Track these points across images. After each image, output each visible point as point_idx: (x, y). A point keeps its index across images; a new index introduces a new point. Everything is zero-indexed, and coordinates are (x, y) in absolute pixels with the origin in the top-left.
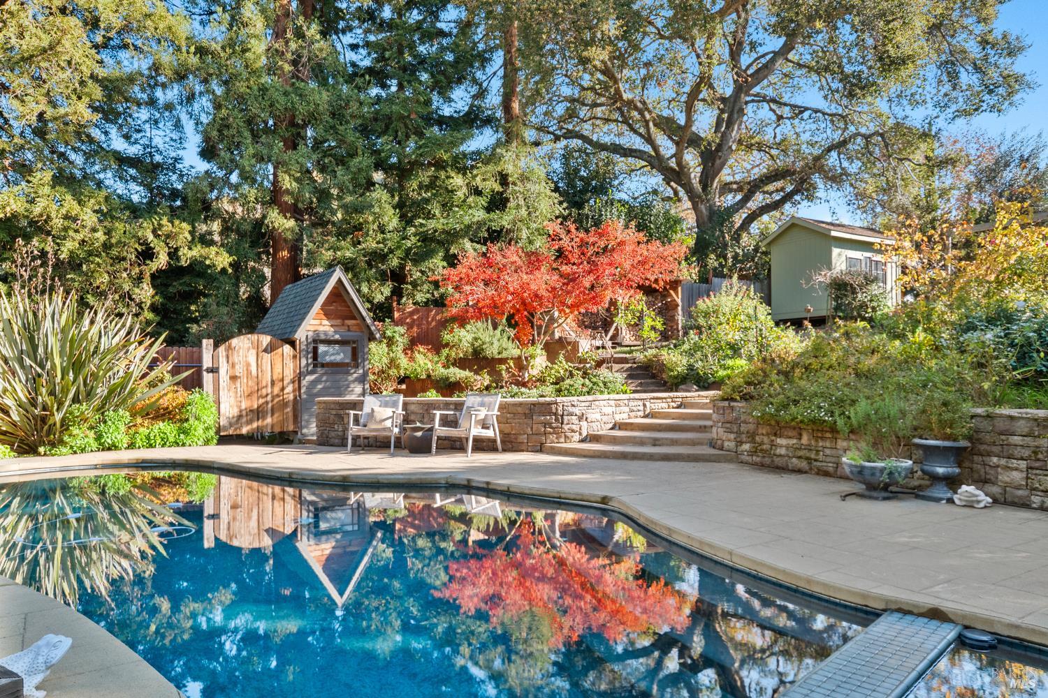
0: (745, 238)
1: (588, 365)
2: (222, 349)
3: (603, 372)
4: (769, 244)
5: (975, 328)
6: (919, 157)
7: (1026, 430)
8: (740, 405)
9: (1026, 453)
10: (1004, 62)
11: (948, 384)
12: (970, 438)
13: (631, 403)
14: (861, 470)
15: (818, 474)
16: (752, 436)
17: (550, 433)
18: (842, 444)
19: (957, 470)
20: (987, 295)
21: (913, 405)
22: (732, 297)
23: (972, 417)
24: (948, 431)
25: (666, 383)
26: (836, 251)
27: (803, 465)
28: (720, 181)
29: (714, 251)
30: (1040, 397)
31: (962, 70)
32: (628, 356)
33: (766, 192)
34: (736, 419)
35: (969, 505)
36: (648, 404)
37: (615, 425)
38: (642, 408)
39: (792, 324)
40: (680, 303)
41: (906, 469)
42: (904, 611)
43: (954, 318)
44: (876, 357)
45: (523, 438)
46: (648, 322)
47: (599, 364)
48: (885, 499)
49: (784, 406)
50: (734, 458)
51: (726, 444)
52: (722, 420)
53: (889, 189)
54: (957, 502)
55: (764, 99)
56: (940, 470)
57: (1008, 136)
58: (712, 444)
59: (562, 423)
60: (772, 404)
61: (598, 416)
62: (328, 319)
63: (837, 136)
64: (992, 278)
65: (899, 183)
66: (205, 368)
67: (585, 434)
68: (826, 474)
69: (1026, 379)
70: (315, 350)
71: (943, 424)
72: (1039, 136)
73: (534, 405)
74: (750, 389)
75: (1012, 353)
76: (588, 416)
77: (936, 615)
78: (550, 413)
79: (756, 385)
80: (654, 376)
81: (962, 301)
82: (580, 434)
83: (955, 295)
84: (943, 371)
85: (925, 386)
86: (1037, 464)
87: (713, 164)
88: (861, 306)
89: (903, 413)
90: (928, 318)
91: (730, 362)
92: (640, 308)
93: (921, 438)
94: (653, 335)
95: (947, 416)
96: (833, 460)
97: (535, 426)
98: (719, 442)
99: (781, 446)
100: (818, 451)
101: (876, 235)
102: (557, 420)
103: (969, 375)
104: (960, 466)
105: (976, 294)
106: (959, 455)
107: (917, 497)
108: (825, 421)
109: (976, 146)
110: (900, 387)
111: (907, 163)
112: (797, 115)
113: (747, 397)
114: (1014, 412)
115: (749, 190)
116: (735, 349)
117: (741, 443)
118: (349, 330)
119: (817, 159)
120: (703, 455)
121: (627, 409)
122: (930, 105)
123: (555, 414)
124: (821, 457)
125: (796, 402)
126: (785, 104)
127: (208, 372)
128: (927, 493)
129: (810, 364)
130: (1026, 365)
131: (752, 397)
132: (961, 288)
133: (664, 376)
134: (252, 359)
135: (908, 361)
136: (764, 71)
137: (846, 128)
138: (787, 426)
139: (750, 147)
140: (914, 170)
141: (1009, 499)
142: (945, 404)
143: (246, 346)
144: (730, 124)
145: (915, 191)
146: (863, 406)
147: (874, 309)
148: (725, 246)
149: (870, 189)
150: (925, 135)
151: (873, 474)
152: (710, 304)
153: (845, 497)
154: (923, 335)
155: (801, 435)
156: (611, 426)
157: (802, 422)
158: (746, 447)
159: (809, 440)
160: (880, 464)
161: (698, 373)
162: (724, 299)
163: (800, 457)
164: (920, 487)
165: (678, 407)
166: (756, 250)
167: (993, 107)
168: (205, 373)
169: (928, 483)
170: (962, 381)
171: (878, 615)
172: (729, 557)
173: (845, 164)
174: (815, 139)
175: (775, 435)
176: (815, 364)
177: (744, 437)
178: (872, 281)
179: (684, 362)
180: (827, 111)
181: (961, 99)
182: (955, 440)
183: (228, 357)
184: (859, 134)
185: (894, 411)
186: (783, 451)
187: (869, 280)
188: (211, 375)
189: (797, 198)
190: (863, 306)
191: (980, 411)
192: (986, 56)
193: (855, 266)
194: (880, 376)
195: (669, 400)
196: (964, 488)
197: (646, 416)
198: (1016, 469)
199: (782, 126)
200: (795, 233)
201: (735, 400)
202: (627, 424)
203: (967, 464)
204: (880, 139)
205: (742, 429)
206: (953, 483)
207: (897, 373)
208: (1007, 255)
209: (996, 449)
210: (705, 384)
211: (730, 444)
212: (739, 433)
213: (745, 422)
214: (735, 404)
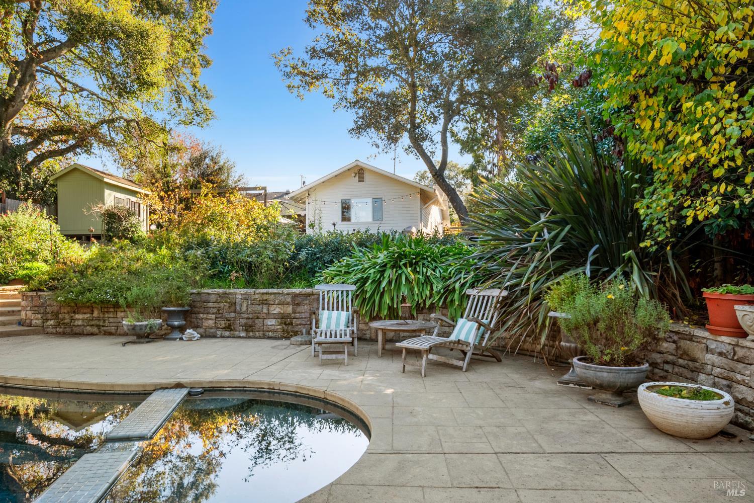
0: (35, 171)
4: (56, 179)
5: (192, 248)
6: (159, 141)
7: (215, 300)
8: (45, 293)
9: (215, 311)
10: (204, 101)
11: (179, 278)
12: (190, 305)
14: (134, 327)
15: (105, 334)
16: (56, 315)
18: (120, 314)
19: (184, 322)
20: (198, 231)
21: (162, 289)
22: (27, 216)
23: (191, 294)
24: (180, 302)
26: (107, 192)
27: (95, 330)
28: (12, 124)
29: (7, 178)
30: (220, 284)
31: (183, 98)
33: (53, 141)
34: (43, 304)
35: (190, 340)
39: (77, 239)
41: (159, 324)
42: (163, 388)
43: (181, 241)
44: (140, 262)
48: (147, 342)
49: (81, 293)
50: (42, 331)
51: (34, 322)
52: (30, 305)
53: (141, 157)
54: (184, 339)
55: (51, 72)
56: (176, 323)
57: (206, 143)
58: (20, 323)
60: (72, 292)
63: (107, 115)
64: (199, 222)
65: (148, 155)
68: (110, 334)
69: (215, 275)
71: (177, 298)
72: (221, 147)
74: (54, 284)
75: (208, 261)
77: (179, 386)
79: (58, 280)
81: (185, 233)
83: (181, 229)
84: (176, 270)
85: (167, 279)
86: (219, 316)
88: (125, 230)
89: (157, 294)
90: (168, 240)
91: (28, 264)
93: (166, 307)
95: (180, 294)
96: (115, 325)
98: (28, 321)
99: (79, 320)
100: (104, 321)
101: (133, 185)
103: (189, 273)
104: (185, 320)
105: (192, 230)
106: (185, 315)
107: (165, 339)
108: (110, 301)
109: (190, 141)
110: (155, 280)
111: (152, 144)
112: (78, 92)
113: (52, 288)
114: (210, 291)
115: (39, 137)
116: (33, 255)
117: (47, 320)
119: (94, 127)
120: (15, 331)
122: (166, 112)
124: (106, 324)
125: (90, 290)
126: (69, 82)
128: (170, 336)
129: (98, 266)
130: (214, 268)
131: (56, 288)
132: (185, 226)
135: (157, 266)
136: (52, 53)
137: (113, 111)
138: (84, 306)
139: (39, 104)
140: (156, 149)
141: (208, 334)
142: (179, 288)
144: (22, 82)
145: (157, 162)
146: (135, 291)
147: (133, 232)
148: (18, 175)
149: (130, 156)
150: (163, 130)
151: (141, 329)
152: (6, 219)
153: (124, 344)
154: (165, 251)
155: (93, 311)
157: (95, 302)
158: (51, 322)
159: (99, 314)
160: (145, 323)
162: (20, 217)
163: (92, 325)
164: (166, 334)
166: (45, 182)
167: (199, 124)
169: (169, 331)
170: (186, 276)
171: (151, 394)
172: (57, 386)
173: (113, 135)
174: (91, 112)
175: (74, 312)
176: (102, 266)
177: (49, 316)
178: (132, 215)
180: (100, 96)
181: (182, 114)
182: (183, 307)
184: (122, 118)
185: (153, 293)
186: (80, 323)
187: (130, 214)
189: (78, 150)
190: (126, 230)
191: (195, 291)
192: (195, 95)
193: (119, 203)
194: (143, 273)
196: (188, 331)
198: (211, 319)
199: (66, 95)
200: (76, 175)
201: (43, 291)
203: (188, 319)
204: (135, 124)
205: (47, 311)
206: (182, 329)
207: (152, 272)
208: (206, 210)
209: (202, 310)
210: (7, 281)
211: (37, 322)
212: (45, 313)
213: (50, 305)
214: (42, 293)
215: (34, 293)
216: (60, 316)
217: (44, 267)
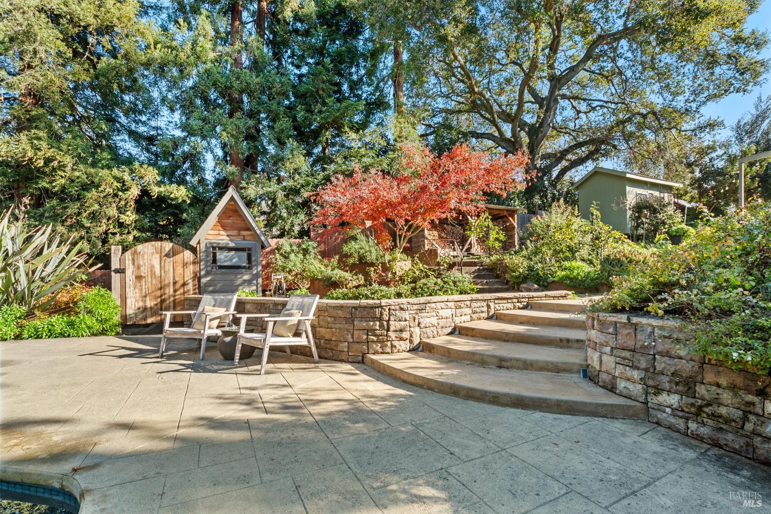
1: (442, 268)
2: (128, 254)
3: (455, 274)
4: (577, 187)
13: (474, 304)
16: (686, 384)
17: (373, 341)
25: (508, 282)
29: (538, 194)
32: (476, 260)
34: (645, 346)
36: (492, 305)
37: (455, 329)
38: (485, 309)
40: (516, 226)
45: (344, 346)
46: (493, 235)
47: (451, 266)
50: (641, 413)
51: (621, 385)
52: (612, 342)
58: (588, 374)
59: (388, 330)
61: (434, 320)
62: (224, 230)
66: (113, 269)
67: (416, 341)
70: (215, 255)
73: (356, 308)
76: (422, 320)
78: (374, 319)
80: (498, 277)
82: (411, 342)
87: (537, 137)
92: (486, 224)
94: (497, 244)
97: (356, 333)
98: (605, 376)
102: (381, 326)
116: (573, 252)
117: (658, 390)
118: (244, 240)
121: (468, 311)
123: (380, 319)
127: (116, 273)
133: (507, 276)
134: (156, 262)
143: (150, 251)
144: (548, 109)
148: (546, 190)
152: (542, 221)
156: (449, 330)
158: (671, 399)
161: (538, 274)
162: (554, 216)
165: (525, 308)
168: (113, 273)
177: (665, 381)
179: (525, 264)
183: (133, 260)
188: (118, 275)
195: (515, 300)
197: (490, 318)
202: (467, 329)
205: (659, 366)
210: (546, 284)
211: (631, 386)
212: (651, 371)
213: (667, 354)
214: (644, 321)
215: (623, 318)
216: (701, 390)
217: (587, 268)
